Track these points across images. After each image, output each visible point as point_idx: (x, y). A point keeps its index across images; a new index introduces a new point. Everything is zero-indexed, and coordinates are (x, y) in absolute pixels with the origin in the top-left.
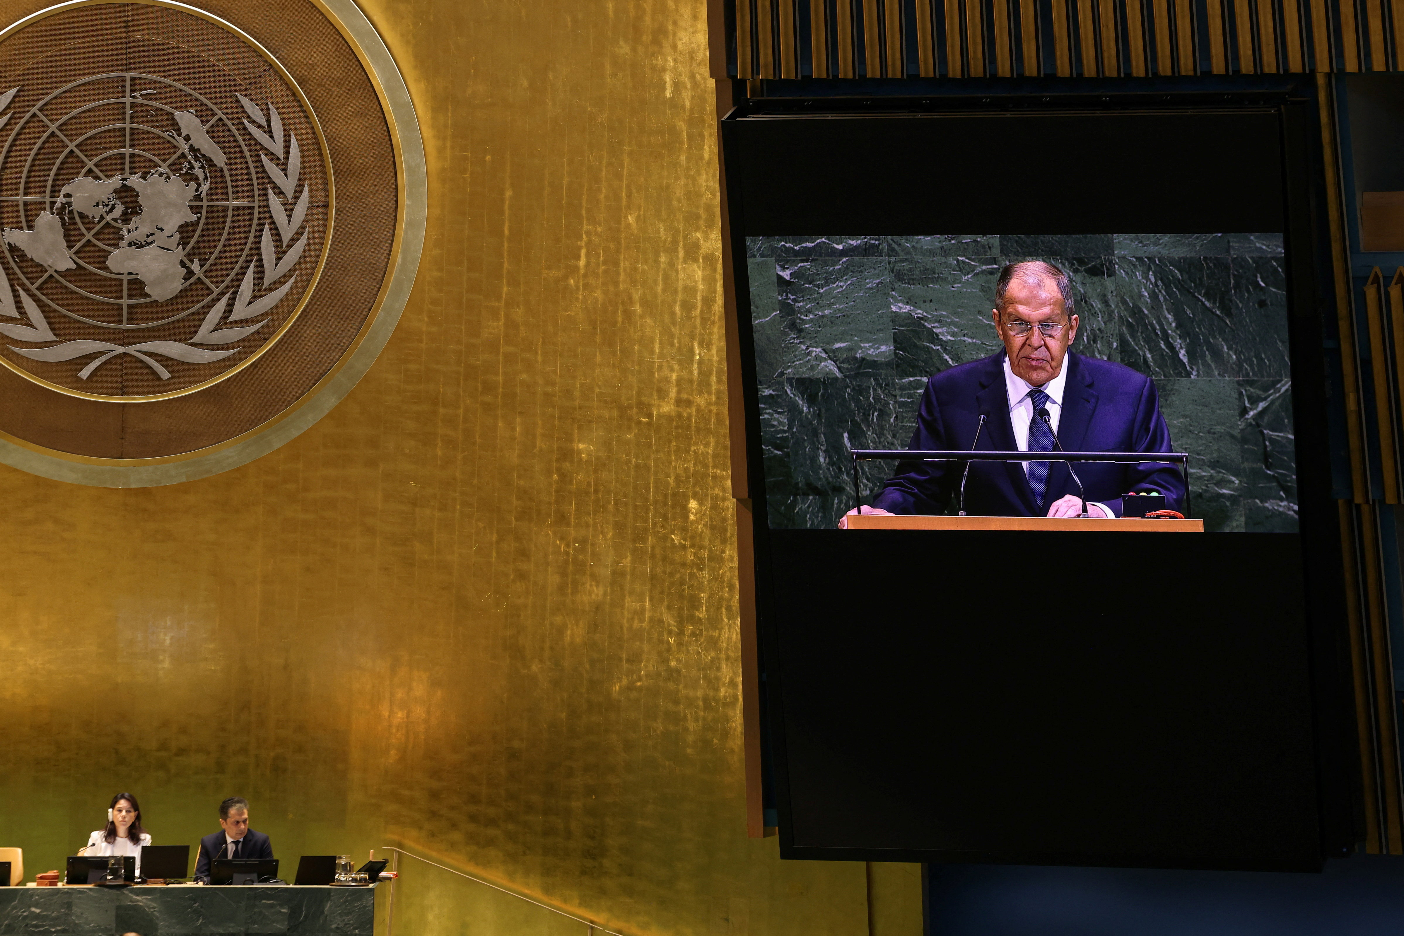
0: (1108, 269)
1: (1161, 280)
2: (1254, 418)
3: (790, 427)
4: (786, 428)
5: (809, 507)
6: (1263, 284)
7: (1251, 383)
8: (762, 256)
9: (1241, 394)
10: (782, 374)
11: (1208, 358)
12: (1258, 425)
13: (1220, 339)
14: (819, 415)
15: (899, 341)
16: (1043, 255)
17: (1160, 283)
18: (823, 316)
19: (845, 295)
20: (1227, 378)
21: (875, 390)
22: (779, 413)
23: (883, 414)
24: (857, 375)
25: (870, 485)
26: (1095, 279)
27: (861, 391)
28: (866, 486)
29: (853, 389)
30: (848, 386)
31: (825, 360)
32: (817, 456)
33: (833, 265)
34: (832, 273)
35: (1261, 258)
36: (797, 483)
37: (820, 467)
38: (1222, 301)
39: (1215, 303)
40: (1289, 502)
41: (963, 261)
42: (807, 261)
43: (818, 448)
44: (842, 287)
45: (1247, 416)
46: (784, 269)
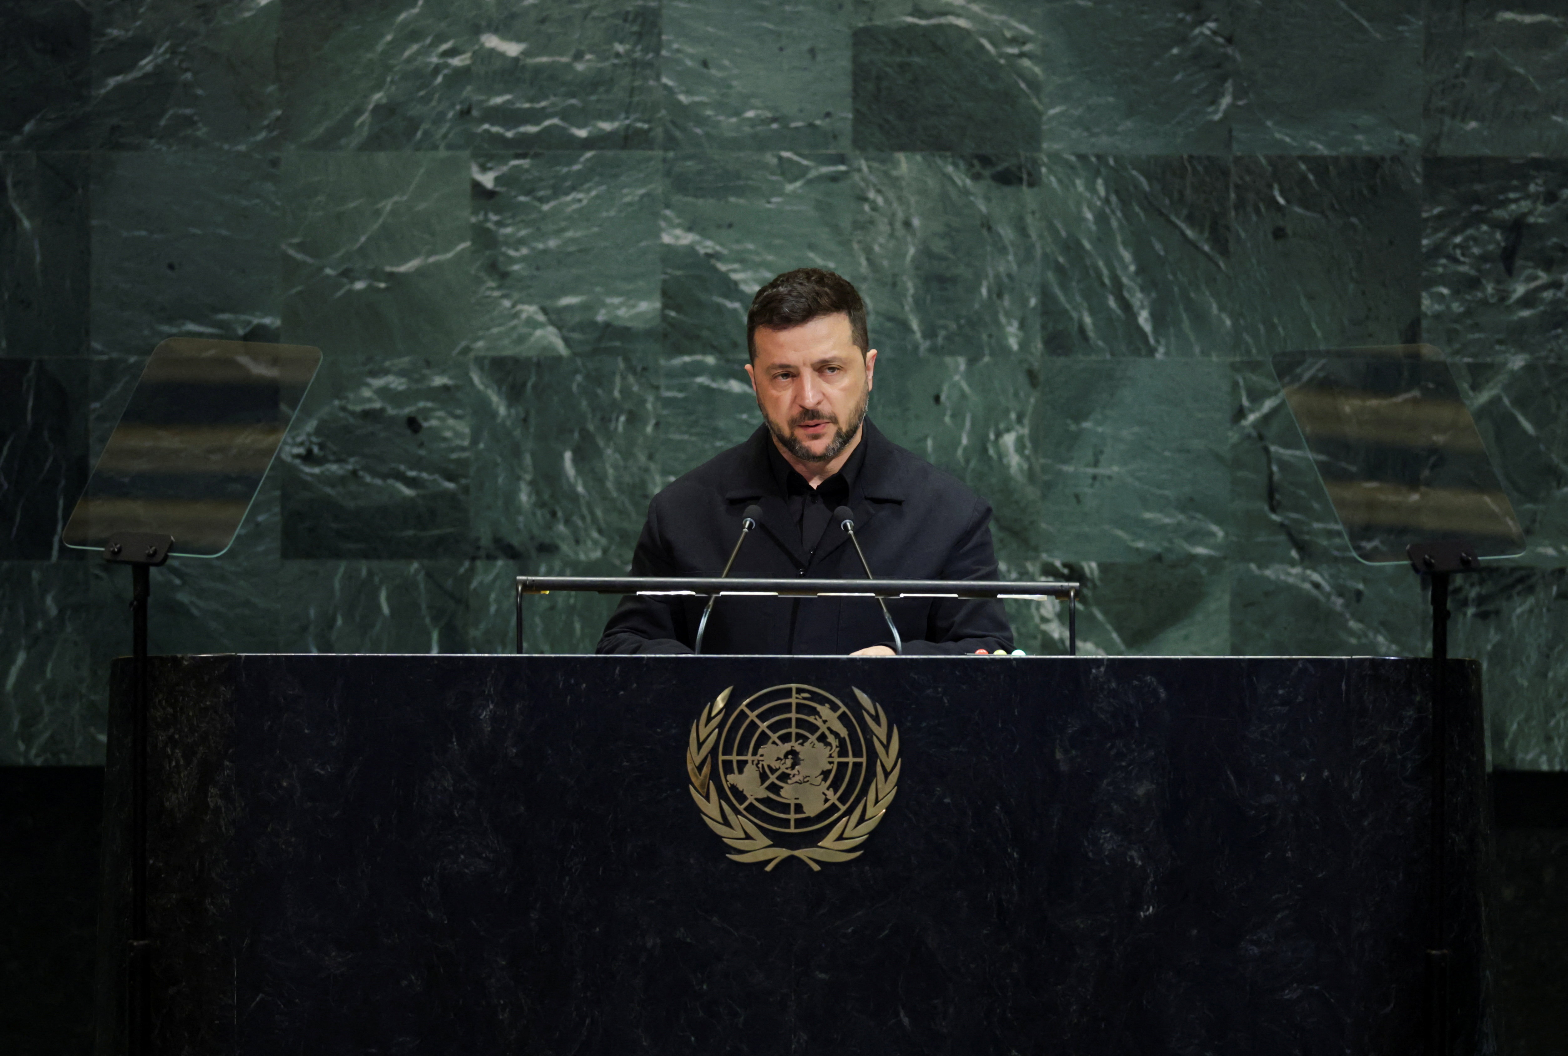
0: (1029, 174)
1: (1117, 192)
2: (1255, 425)
3: (475, 441)
4: (466, 443)
5: (494, 580)
6: (1282, 201)
7: (1254, 366)
8: (449, 147)
9: (1236, 384)
10: (467, 350)
11: (1186, 324)
12: (1261, 437)
13: (1207, 293)
14: (525, 420)
15: (669, 296)
16: (921, 150)
17: (1114, 199)
18: (545, 252)
19: (585, 216)
20: (1214, 359)
21: (624, 378)
22: (456, 417)
23: (634, 419)
24: (595, 352)
25: (604, 541)
26: (1008, 190)
27: (598, 379)
28: (596, 543)
29: (587, 377)
30: (576, 371)
31: (542, 325)
32: (515, 492)
33: (570, 163)
34: (565, 178)
35: (1281, 157)
36: (478, 539)
37: (519, 511)
38: (1214, 229)
39: (1201, 232)
40: (1305, 568)
41: (789, 160)
42: (523, 156)
43: (519, 478)
44: (580, 201)
45: (1244, 423)
46: (484, 169)
